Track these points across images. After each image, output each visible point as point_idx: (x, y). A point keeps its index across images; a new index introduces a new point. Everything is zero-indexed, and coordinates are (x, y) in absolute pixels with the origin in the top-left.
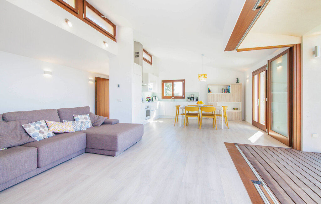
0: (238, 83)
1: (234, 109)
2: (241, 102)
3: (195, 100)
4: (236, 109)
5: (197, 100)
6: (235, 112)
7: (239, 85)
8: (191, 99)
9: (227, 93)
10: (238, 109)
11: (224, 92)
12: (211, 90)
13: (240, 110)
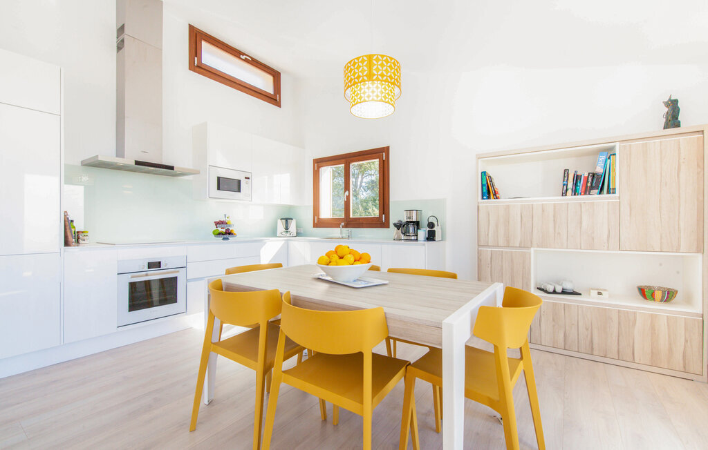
0: (678, 125)
1: (645, 293)
2: (700, 250)
3: (422, 233)
4: (658, 295)
5: (431, 236)
6: (653, 318)
7: (681, 138)
8: (408, 228)
9: (595, 196)
10: (679, 296)
11: (575, 193)
12: (498, 185)
13: (688, 300)
